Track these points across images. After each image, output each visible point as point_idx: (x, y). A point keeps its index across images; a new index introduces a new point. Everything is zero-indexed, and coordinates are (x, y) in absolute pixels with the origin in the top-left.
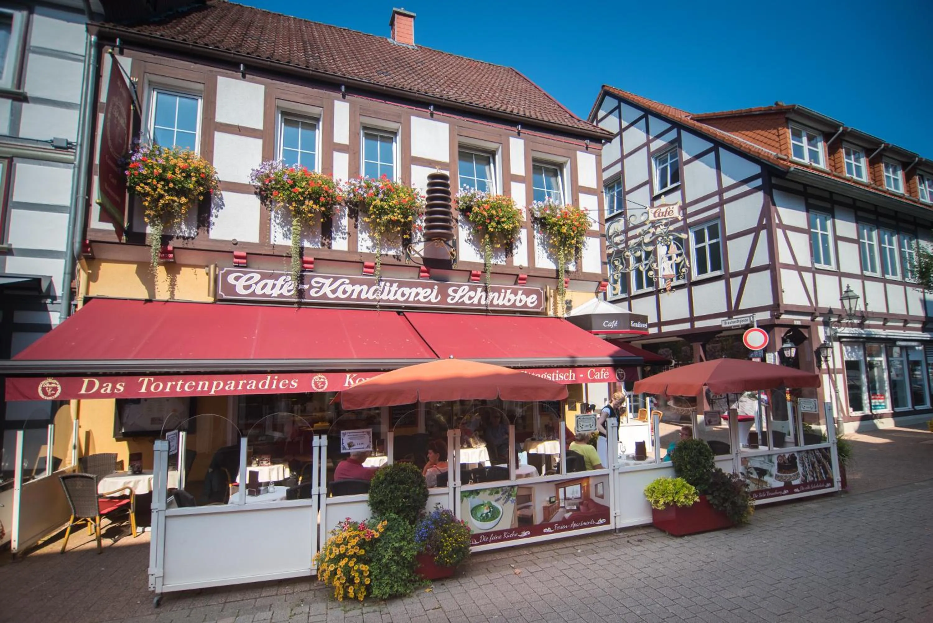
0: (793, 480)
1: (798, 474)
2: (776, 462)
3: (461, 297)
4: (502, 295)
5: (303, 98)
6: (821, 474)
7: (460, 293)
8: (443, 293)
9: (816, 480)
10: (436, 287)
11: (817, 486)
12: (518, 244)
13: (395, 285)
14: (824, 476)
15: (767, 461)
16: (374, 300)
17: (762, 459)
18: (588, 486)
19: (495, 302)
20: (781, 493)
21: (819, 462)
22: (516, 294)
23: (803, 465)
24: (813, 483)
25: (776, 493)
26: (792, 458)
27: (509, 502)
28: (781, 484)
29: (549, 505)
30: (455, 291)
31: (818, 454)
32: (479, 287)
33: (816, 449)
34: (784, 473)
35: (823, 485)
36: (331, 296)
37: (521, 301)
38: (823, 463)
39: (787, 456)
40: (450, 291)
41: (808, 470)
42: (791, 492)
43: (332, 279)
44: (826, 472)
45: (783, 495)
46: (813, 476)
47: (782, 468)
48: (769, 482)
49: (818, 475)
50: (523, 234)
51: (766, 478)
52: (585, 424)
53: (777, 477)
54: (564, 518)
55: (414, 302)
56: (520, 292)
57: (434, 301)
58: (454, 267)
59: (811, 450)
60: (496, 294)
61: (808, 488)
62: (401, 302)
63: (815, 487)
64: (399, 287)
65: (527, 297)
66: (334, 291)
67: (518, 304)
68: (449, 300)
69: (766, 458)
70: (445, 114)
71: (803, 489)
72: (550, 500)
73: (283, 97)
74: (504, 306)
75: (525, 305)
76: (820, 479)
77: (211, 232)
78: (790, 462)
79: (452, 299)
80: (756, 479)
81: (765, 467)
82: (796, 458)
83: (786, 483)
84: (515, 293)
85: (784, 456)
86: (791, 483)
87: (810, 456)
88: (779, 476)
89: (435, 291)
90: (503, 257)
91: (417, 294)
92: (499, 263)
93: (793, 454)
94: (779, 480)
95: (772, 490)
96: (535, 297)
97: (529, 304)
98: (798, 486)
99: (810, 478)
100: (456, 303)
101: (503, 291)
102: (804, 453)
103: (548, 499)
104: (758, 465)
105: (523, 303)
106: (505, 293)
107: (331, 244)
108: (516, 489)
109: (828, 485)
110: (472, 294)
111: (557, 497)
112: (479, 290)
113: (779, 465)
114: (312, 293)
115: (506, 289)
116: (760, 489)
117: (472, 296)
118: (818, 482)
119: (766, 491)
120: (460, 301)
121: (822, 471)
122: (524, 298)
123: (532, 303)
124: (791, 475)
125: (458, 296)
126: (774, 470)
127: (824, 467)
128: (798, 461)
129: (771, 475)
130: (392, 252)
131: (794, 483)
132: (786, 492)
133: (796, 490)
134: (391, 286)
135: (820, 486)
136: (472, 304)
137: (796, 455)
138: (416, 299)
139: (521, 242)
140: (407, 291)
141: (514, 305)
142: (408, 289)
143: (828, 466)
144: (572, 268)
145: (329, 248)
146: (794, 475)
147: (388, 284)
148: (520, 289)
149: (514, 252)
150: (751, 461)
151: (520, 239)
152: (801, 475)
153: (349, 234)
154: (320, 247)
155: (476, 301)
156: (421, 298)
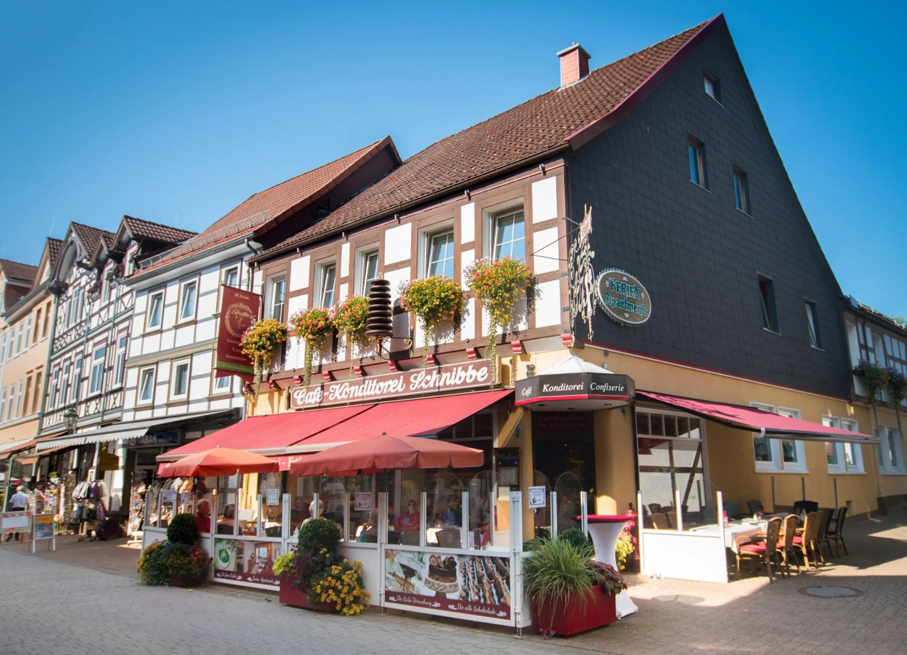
0: (449, 592)
1: (456, 586)
2: (428, 563)
3: (420, 383)
4: (454, 373)
5: (327, 252)
6: (492, 595)
7: (419, 379)
8: (407, 382)
9: (482, 600)
10: (402, 377)
11: (483, 611)
12: (466, 316)
13: (375, 381)
14: (496, 598)
15: (416, 559)
16: (363, 397)
17: (411, 556)
18: (271, 550)
19: (448, 383)
20: (430, 604)
21: (491, 576)
22: (466, 371)
23: (465, 575)
24: (477, 603)
25: (424, 602)
26: (450, 564)
27: (234, 552)
28: (432, 593)
29: (251, 559)
30: (415, 378)
31: (490, 564)
32: (434, 369)
33: (487, 557)
34: (437, 579)
35: (493, 612)
36: (339, 398)
37: (471, 377)
38: (496, 580)
39: (443, 558)
40: (412, 379)
41: (471, 585)
42: (444, 607)
43: (340, 385)
44: (500, 595)
45: (432, 607)
46: (478, 594)
47: (434, 571)
48: (416, 586)
49: (487, 595)
50: (471, 305)
51: (413, 580)
52: (272, 498)
53: (427, 582)
54: (258, 572)
55: (387, 394)
56: (470, 367)
57: (400, 390)
58: (411, 355)
59: (480, 557)
60: (449, 374)
61: (469, 608)
62: (379, 395)
63: (479, 610)
64: (377, 382)
65: (477, 371)
66: (341, 394)
67: (469, 381)
68: (411, 388)
69: (416, 555)
70: (408, 215)
71: (461, 608)
72: (251, 556)
73: (318, 258)
74: (455, 385)
75: (476, 381)
76: (488, 602)
77: (286, 366)
78: (446, 567)
79: (413, 386)
80: (402, 579)
81: (413, 566)
82: (455, 564)
83: (437, 593)
84: (465, 369)
85: (439, 557)
86: (445, 594)
87: (477, 565)
88: (429, 582)
89: (401, 381)
90: (452, 335)
91: (389, 386)
92: (448, 342)
93: (453, 558)
94: (430, 588)
95: (421, 597)
96: (485, 369)
97: (480, 379)
98: (455, 602)
99: (473, 597)
100: (417, 390)
101: (455, 369)
102: (467, 559)
103: (250, 554)
104: (405, 563)
105: (473, 378)
106: (457, 371)
107: (336, 358)
108: (237, 542)
109: (502, 614)
110: (428, 378)
111: (255, 554)
112: (435, 372)
113: (431, 568)
114: (331, 398)
115: (457, 367)
116: (406, 591)
117: (428, 380)
118: (485, 605)
119: (412, 596)
120: (419, 387)
121: (494, 592)
122: (474, 373)
123: (482, 377)
124: (447, 584)
125: (417, 382)
126: (425, 572)
127: (497, 586)
128: (457, 567)
129: (420, 578)
130: (370, 354)
131: (449, 596)
132: (437, 605)
133: (452, 607)
134: (372, 383)
135: (488, 611)
136: (428, 388)
137: (456, 559)
138: (388, 391)
139: (469, 314)
140: (382, 384)
141: (465, 383)
142: (383, 383)
143: (504, 586)
144: (522, 326)
145: (336, 361)
146: (451, 586)
147: (371, 381)
148: (470, 364)
149: (462, 326)
150: (398, 556)
151: (467, 311)
152: (460, 588)
153: (346, 347)
154: (331, 361)
155: (431, 385)
156: (391, 390)
